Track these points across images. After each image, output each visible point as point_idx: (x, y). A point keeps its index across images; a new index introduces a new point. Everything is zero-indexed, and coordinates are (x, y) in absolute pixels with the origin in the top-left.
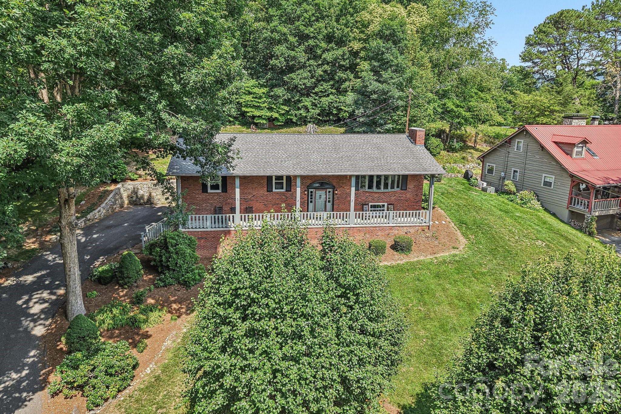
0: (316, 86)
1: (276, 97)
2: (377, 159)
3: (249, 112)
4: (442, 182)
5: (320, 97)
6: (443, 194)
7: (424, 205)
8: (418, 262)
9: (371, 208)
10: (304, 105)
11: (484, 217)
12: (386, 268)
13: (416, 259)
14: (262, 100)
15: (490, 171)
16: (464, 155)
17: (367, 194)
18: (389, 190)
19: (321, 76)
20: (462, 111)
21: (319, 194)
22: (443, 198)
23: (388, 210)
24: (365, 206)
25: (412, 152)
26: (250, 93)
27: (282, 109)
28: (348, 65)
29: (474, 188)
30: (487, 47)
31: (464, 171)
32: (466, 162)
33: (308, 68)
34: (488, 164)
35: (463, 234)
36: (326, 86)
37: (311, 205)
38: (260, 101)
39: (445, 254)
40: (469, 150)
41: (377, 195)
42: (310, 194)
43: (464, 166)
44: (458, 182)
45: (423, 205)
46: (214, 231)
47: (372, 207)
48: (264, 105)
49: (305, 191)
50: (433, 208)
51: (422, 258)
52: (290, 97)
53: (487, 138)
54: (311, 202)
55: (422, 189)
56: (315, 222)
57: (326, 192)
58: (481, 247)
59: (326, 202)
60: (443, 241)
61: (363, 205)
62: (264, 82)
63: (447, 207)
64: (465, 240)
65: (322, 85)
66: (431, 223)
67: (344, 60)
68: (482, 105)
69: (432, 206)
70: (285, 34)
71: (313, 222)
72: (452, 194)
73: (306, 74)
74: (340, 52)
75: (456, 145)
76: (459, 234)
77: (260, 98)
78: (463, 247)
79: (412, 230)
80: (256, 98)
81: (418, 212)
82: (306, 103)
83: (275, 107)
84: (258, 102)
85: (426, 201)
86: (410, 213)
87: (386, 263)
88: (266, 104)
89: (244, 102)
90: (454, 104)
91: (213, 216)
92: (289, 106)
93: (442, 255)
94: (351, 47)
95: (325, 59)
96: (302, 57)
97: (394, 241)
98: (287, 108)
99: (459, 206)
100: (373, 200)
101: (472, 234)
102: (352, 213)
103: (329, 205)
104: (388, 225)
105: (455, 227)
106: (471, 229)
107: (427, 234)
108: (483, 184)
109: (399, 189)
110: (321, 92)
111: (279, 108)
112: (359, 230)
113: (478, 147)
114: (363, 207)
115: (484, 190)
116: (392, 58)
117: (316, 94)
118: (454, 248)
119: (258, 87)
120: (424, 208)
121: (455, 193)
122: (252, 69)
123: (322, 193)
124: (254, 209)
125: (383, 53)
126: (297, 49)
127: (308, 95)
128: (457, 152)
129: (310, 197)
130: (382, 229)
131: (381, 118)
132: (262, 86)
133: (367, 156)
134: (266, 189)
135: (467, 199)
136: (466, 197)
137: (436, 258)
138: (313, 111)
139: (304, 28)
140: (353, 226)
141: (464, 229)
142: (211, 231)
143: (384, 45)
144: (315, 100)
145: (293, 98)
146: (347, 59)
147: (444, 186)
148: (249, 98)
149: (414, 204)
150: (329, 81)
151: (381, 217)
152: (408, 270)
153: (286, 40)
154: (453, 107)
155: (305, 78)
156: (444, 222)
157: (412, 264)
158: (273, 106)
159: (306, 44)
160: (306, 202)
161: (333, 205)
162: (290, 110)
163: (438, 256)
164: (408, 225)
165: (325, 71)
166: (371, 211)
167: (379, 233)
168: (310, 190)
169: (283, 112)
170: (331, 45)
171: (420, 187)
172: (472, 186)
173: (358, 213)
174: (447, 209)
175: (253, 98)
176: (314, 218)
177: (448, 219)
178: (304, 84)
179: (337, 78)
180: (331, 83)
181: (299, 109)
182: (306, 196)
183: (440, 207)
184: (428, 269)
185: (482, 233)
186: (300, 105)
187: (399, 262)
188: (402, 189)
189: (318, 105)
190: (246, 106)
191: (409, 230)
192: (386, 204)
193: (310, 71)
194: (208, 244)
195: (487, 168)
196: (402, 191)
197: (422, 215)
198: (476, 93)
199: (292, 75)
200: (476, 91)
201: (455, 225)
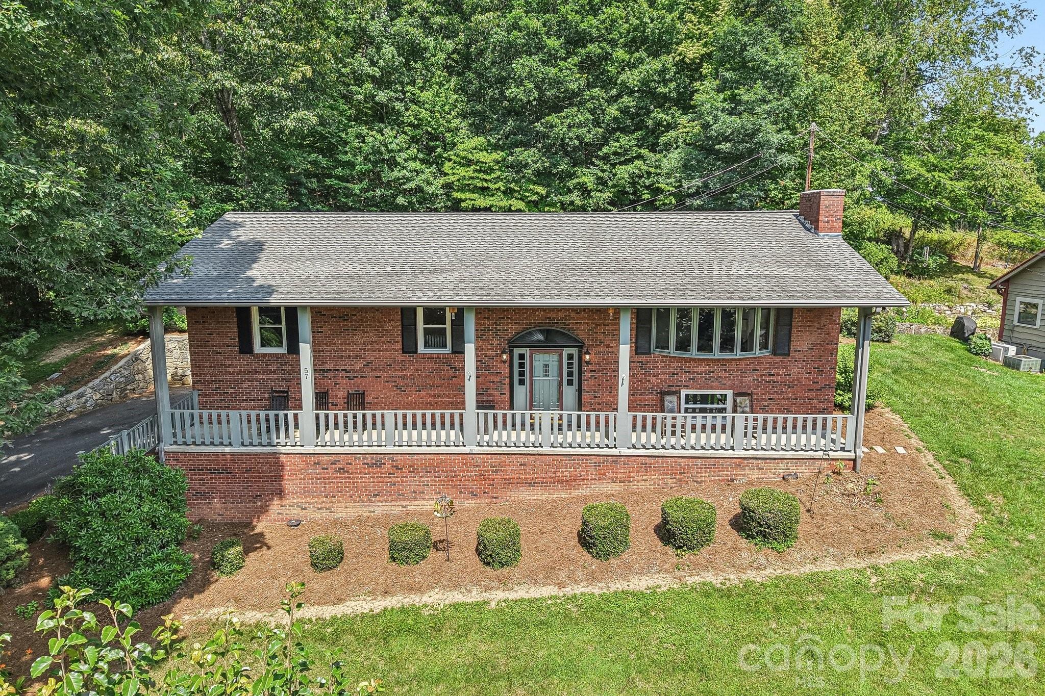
0: (605, 141)
1: (518, 167)
2: (701, 266)
3: (464, 200)
4: (895, 342)
5: (614, 165)
6: (896, 371)
7: (843, 398)
8: (811, 579)
9: (687, 402)
10: (579, 183)
11: (1028, 437)
12: (706, 595)
13: (808, 569)
14: (493, 175)
15: (1027, 317)
16: (951, 283)
17: (675, 365)
18: (738, 354)
19: (615, 119)
20: (943, 178)
21: (542, 363)
22: (897, 381)
23: (735, 411)
24: (667, 398)
25: (806, 250)
26: (469, 163)
27: (534, 192)
28: (674, 95)
29: (982, 359)
30: (1008, 24)
31: (952, 320)
32: (957, 300)
33: (589, 105)
34: (1019, 299)
35: (962, 488)
36: (625, 140)
37: (521, 393)
38: (488, 177)
39: (908, 557)
40: (960, 276)
41: (702, 368)
42: (516, 361)
43: (950, 308)
44: (938, 345)
45: (839, 399)
46: (249, 454)
47: (688, 399)
48: (496, 186)
49: (503, 352)
50: (869, 408)
51: (828, 566)
52: (547, 164)
53: (1005, 251)
54: (522, 382)
55: (834, 353)
56: (527, 437)
57: (561, 356)
58: (1032, 537)
59: (560, 383)
60: (900, 509)
61: (663, 394)
62: (499, 139)
63: (911, 404)
64: (971, 510)
65: (618, 141)
66: (862, 451)
67: (665, 82)
68: (998, 162)
69: (864, 402)
70: (536, 34)
71: (523, 438)
72: (923, 372)
73: (584, 116)
74: (656, 65)
75: (930, 261)
76: (952, 489)
77: (490, 170)
78: (967, 532)
79: (804, 472)
80: (480, 171)
81: (820, 417)
82: (585, 179)
83: (517, 188)
84: (486, 180)
85: (848, 387)
86: (795, 419)
87: (709, 577)
88: (500, 184)
89: (458, 180)
90: (924, 164)
91: (262, 414)
92: (549, 185)
93: (896, 557)
94: (680, 55)
95: (623, 83)
96: (575, 81)
97: (742, 505)
98: (542, 190)
99: (945, 403)
100: (692, 382)
101: (995, 492)
102: (624, 415)
103: (569, 393)
104: (730, 453)
105: (938, 466)
106: (987, 473)
107: (850, 486)
108: (1006, 350)
109: (766, 353)
110: (615, 153)
111: (526, 190)
112: (647, 464)
113: (983, 268)
114: (663, 401)
115: (1013, 365)
116: (765, 57)
117: (606, 158)
118: (936, 535)
119: (486, 150)
120: (841, 407)
121: (932, 370)
122: (474, 114)
123: (551, 359)
124: (369, 399)
125: (744, 48)
126: (562, 63)
127: (588, 163)
128: (931, 278)
129: (516, 370)
130: (713, 464)
131: (742, 197)
132: (496, 147)
133: (672, 260)
134: (399, 346)
135: (967, 386)
136: (965, 381)
137: (876, 569)
138: (598, 194)
139: (578, 17)
140: (625, 451)
141: (966, 472)
142: (241, 454)
143: (746, 28)
144: (603, 171)
145: (555, 167)
146: (671, 80)
147: (900, 352)
148: (468, 172)
149: (812, 395)
150: (633, 132)
151: (719, 428)
152: (776, 609)
153: (540, 48)
154: (923, 171)
155: (581, 125)
156: (901, 450)
157: (789, 585)
158: (512, 186)
159: (583, 51)
160: (507, 381)
161: (580, 391)
162: (548, 196)
163: (882, 561)
164: (790, 454)
165: (625, 111)
166: (686, 410)
167: (705, 476)
168: (517, 352)
169: (534, 198)
170: (637, 55)
171: (829, 349)
172: (977, 354)
173: (640, 415)
174: (911, 412)
175: (475, 171)
176: (523, 425)
177: (915, 441)
178: (578, 137)
179: (650, 122)
180: (638, 134)
181: (570, 191)
182: (506, 367)
183: (889, 405)
184: (847, 609)
185: (1030, 489)
186: (571, 184)
187: (751, 575)
188: (775, 353)
189: (610, 183)
190: (462, 189)
191: (793, 469)
192: (729, 393)
193: (592, 112)
194: (236, 487)
195: (1018, 308)
196: (777, 359)
197: (834, 428)
198: (981, 139)
199: (552, 118)
200: (980, 132)
201: (937, 459)
